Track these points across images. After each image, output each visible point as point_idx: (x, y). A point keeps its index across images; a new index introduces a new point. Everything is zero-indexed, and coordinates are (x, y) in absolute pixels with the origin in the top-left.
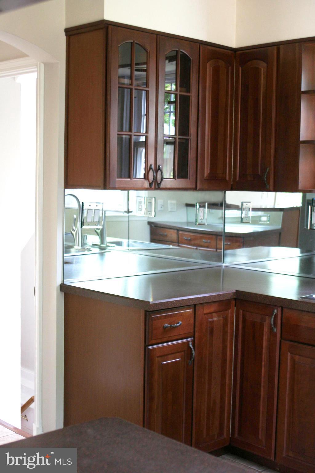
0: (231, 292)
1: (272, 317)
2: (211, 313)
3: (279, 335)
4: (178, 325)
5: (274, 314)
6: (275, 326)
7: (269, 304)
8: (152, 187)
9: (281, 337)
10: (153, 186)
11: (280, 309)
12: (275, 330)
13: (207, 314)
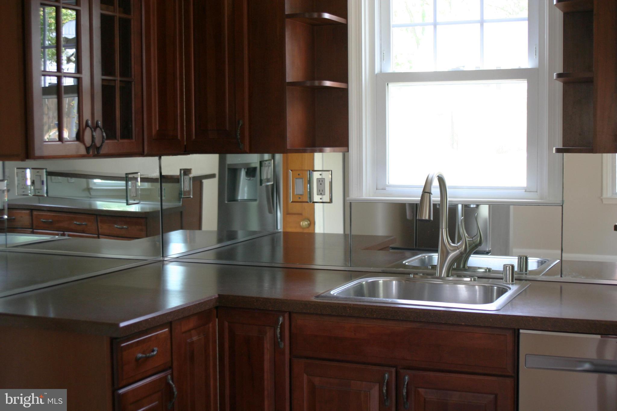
0: (213, 298)
1: (278, 328)
2: (189, 331)
3: (287, 351)
4: (155, 353)
5: (280, 322)
6: (281, 340)
7: (271, 310)
8: (89, 153)
9: (291, 353)
10: (91, 153)
11: (287, 315)
12: (282, 346)
13: (185, 332)
